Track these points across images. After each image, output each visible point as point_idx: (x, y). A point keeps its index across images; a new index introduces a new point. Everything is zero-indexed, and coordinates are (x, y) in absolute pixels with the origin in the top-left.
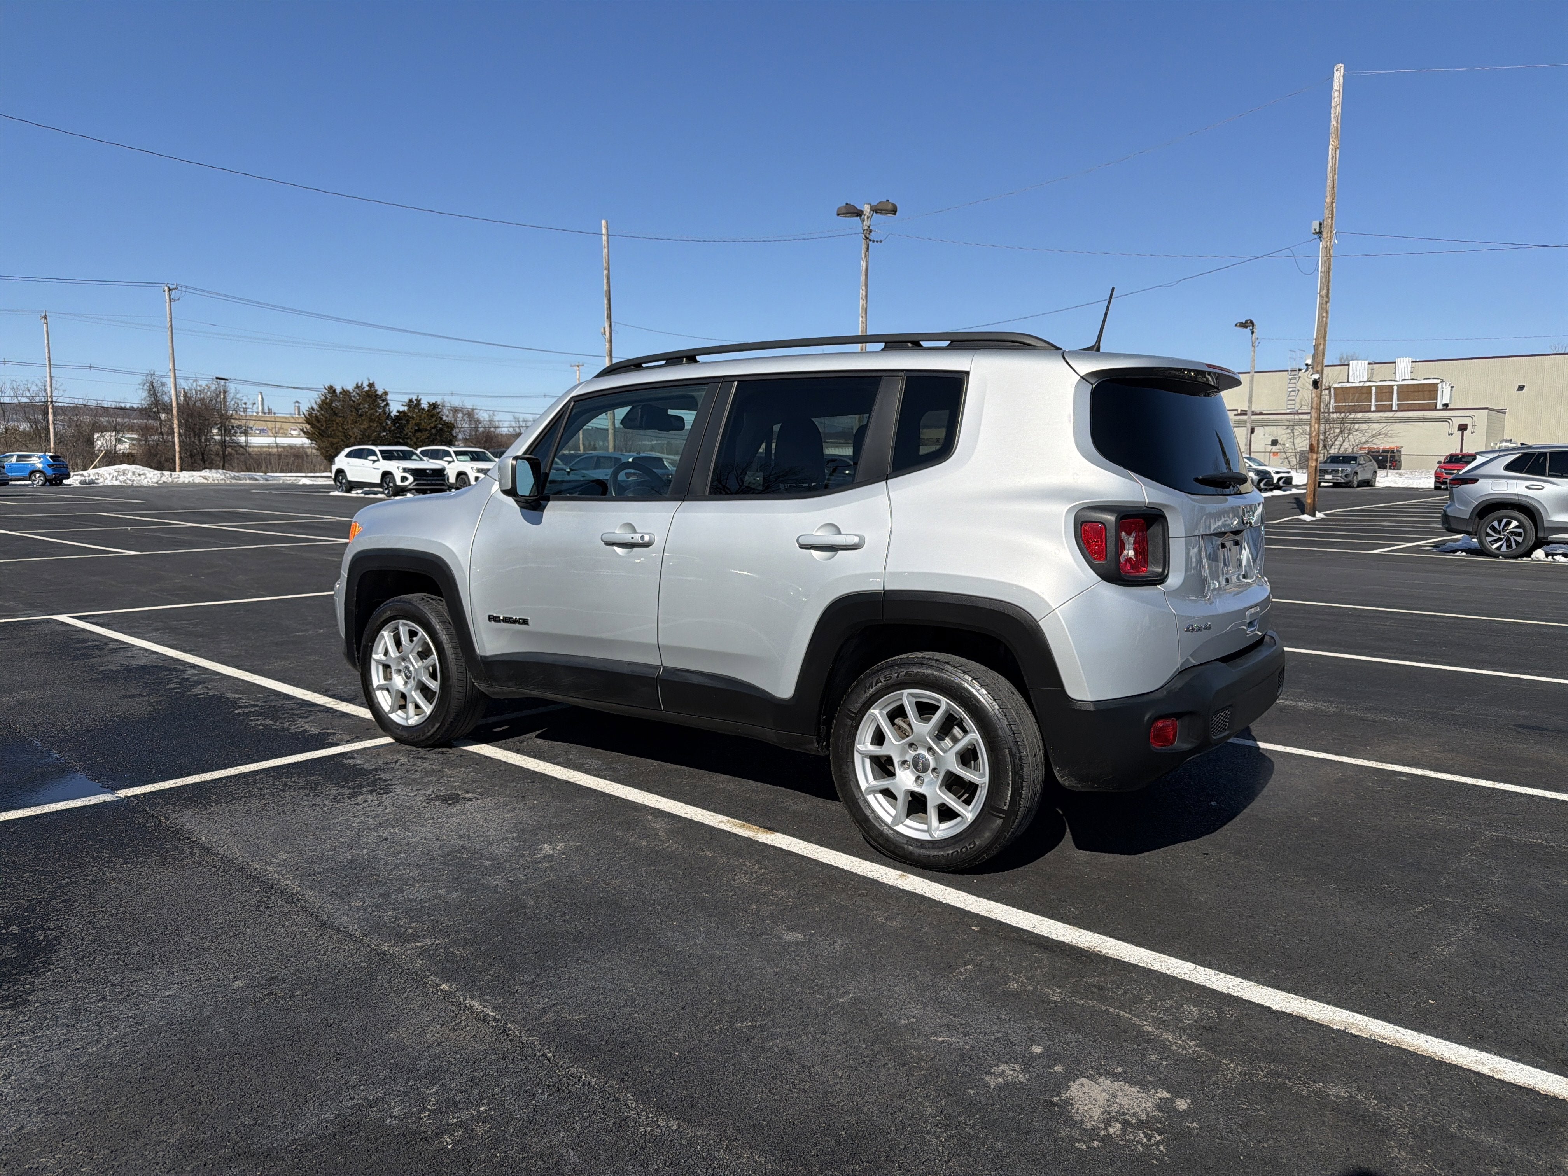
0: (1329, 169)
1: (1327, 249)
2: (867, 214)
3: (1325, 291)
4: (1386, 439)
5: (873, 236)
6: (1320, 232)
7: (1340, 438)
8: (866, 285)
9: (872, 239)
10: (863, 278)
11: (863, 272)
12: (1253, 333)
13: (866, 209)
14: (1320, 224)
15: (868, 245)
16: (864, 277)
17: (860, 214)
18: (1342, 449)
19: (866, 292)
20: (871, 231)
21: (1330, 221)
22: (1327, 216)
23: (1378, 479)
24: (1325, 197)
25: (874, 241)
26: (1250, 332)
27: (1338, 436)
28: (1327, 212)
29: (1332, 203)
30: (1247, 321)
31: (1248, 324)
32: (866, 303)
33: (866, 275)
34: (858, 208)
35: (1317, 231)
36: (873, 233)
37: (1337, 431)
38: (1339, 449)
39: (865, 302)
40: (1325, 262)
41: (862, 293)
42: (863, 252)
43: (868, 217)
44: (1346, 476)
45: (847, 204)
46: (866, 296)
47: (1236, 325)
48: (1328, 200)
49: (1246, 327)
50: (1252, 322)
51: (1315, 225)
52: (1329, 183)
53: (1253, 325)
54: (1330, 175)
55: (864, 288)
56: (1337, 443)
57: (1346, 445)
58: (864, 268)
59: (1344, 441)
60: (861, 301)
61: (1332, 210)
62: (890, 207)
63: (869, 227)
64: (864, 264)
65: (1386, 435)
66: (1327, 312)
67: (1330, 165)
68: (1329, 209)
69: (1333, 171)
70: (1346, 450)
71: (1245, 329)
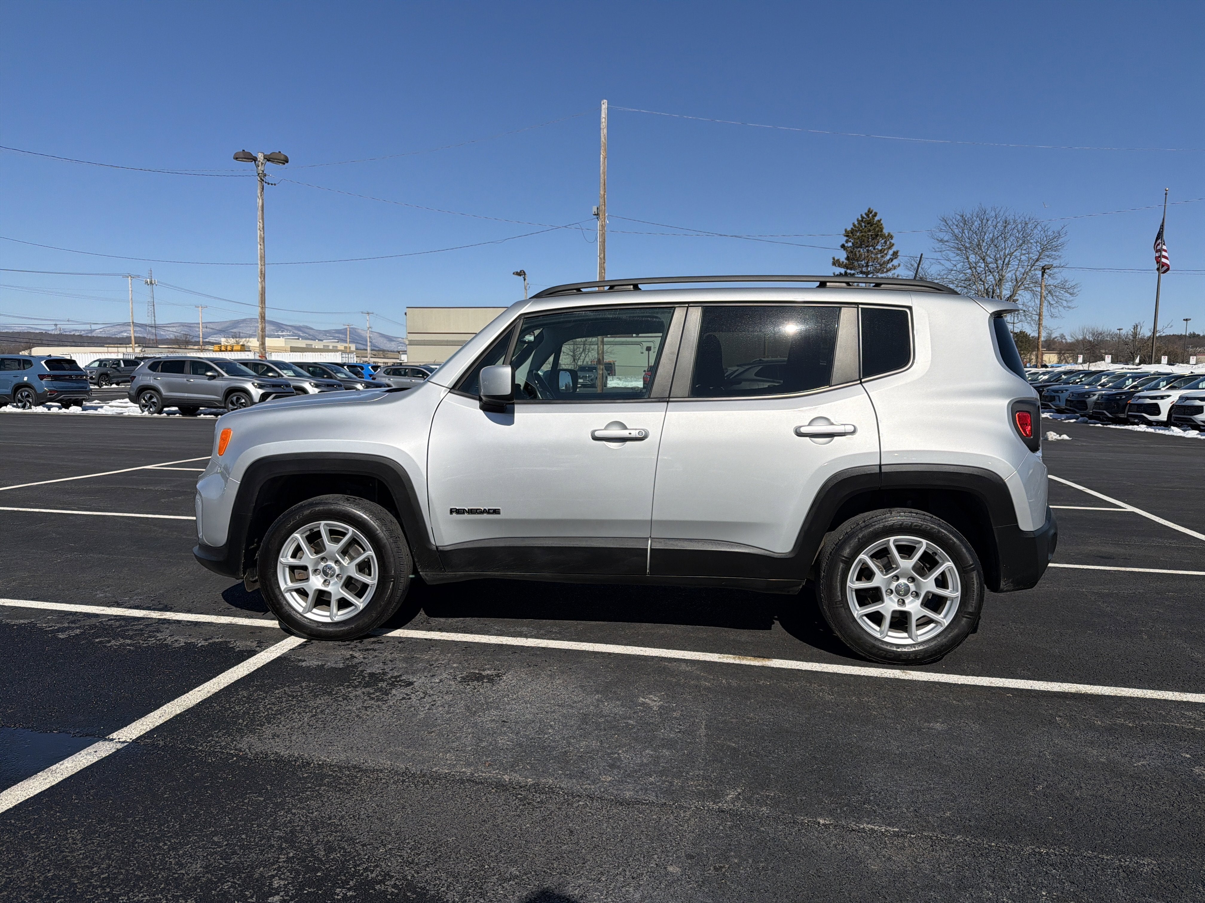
0: (601, 171)
1: (603, 226)
2: (261, 161)
3: (602, 255)
4: (611, 355)
5: (267, 179)
6: (598, 214)
7: (583, 355)
8: (263, 219)
9: (267, 181)
10: (259, 213)
11: (260, 208)
12: (525, 280)
13: (260, 157)
14: (598, 209)
15: (263, 186)
16: (261, 212)
17: (255, 159)
18: (585, 362)
19: (263, 224)
20: (265, 175)
21: (603, 207)
22: (601, 204)
23: (608, 382)
24: (600, 190)
25: (269, 184)
26: (523, 279)
27: (582, 353)
28: (602, 200)
29: (604, 195)
30: (521, 271)
31: (521, 273)
32: (264, 233)
33: (263, 211)
34: (254, 155)
35: (596, 213)
36: (266, 177)
37: (581, 350)
38: (583, 362)
39: (262, 233)
40: (602, 235)
41: (259, 225)
42: (259, 191)
43: (262, 164)
44: (592, 380)
45: (244, 150)
46: (263, 227)
47: (514, 273)
48: (602, 192)
49: (520, 275)
50: (524, 272)
51: (594, 209)
52: (602, 181)
53: (525, 274)
54: (602, 176)
55: (261, 221)
56: (581, 358)
57: (587, 359)
58: (260, 204)
59: (585, 356)
60: (258, 231)
61: (604, 200)
62: (282, 157)
63: (263, 171)
64: (260, 202)
65: (611, 353)
66: (604, 270)
67: (602, 168)
68: (603, 199)
69: (604, 173)
70: (587, 362)
71: (519, 277)
